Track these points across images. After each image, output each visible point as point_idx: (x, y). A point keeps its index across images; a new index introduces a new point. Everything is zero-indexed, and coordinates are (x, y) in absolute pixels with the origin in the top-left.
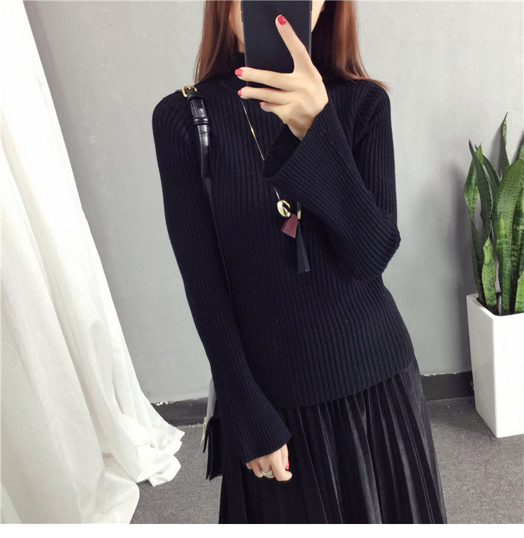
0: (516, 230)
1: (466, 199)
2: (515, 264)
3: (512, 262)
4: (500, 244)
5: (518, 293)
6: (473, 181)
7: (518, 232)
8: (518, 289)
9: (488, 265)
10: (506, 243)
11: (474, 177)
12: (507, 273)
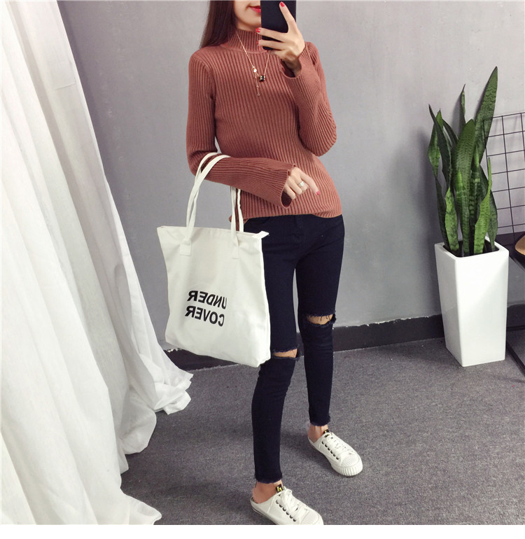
0: (472, 183)
1: (430, 158)
2: (473, 212)
3: (470, 211)
4: (460, 195)
5: (476, 237)
6: (436, 142)
7: (474, 184)
8: (476, 233)
9: (450, 214)
10: (465, 194)
11: (436, 139)
12: (466, 220)
